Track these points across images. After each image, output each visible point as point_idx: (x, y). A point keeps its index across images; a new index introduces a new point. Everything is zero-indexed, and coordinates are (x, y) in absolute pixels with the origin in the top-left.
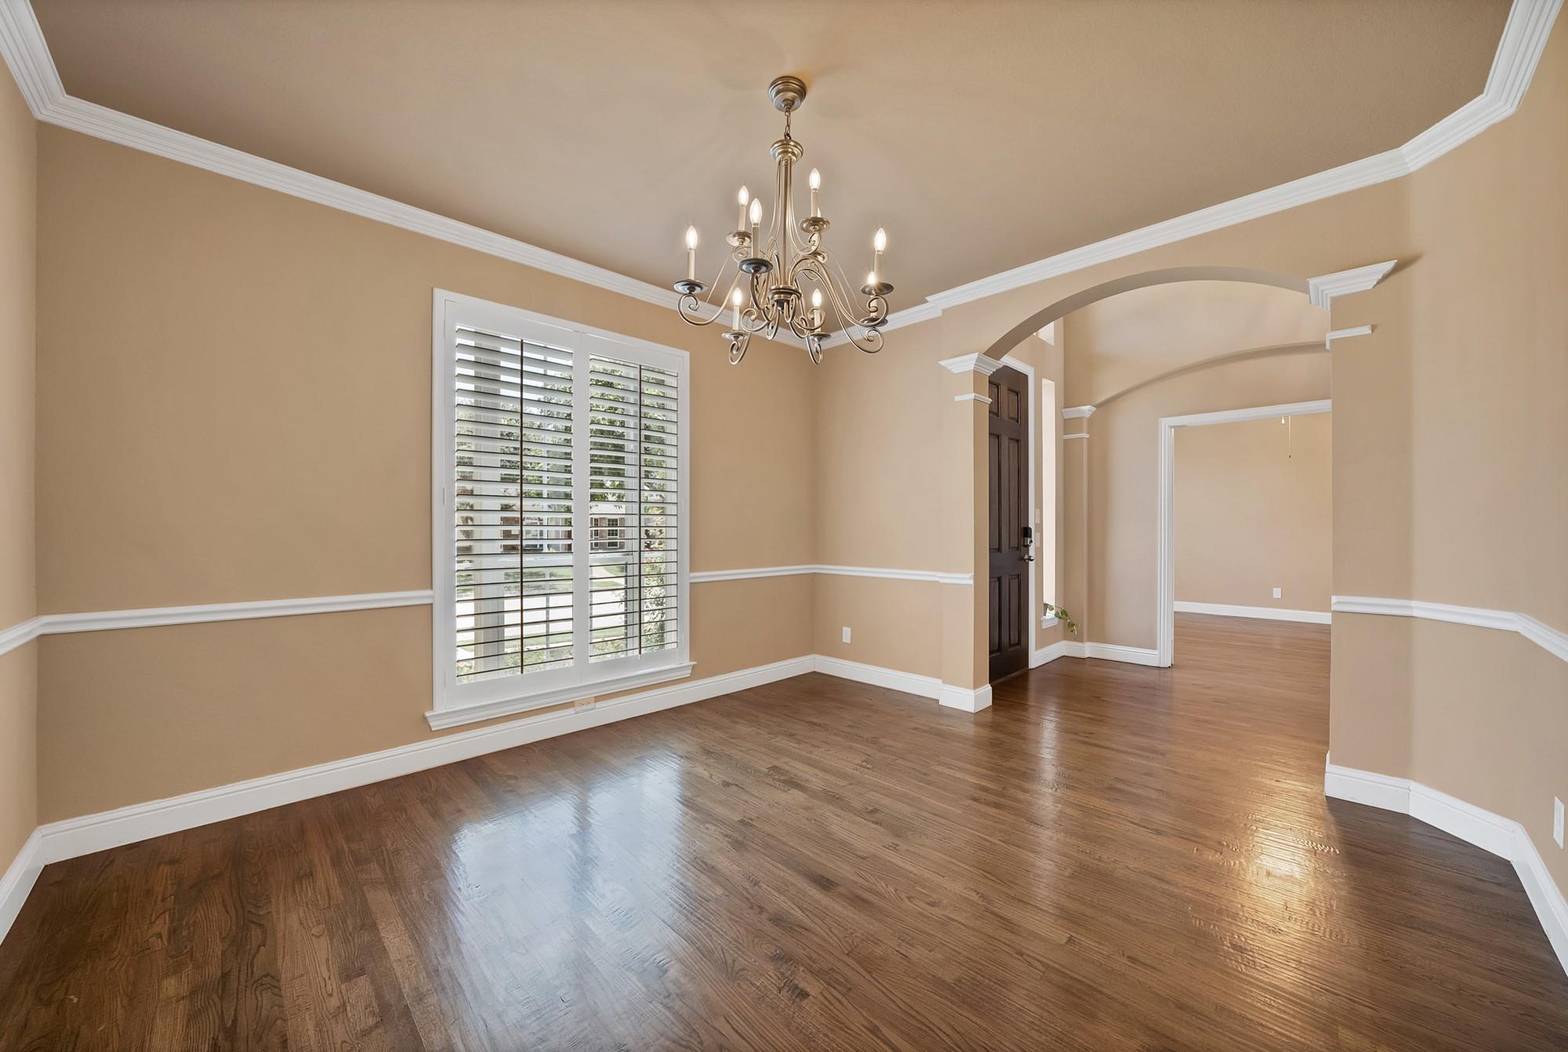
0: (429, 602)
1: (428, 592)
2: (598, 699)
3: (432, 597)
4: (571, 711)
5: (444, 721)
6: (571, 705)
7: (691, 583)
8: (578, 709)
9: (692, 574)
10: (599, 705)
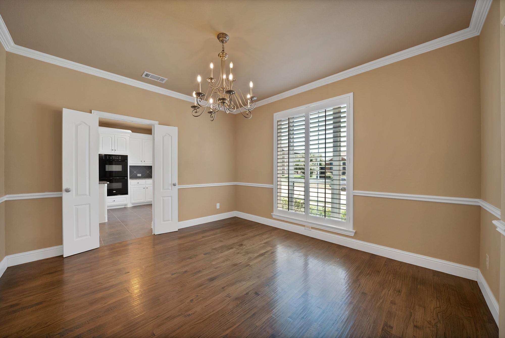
0: (273, 187)
1: (272, 185)
2: (312, 228)
3: (273, 186)
4: (303, 228)
5: (277, 217)
6: (304, 226)
7: (354, 195)
8: (306, 228)
9: (355, 191)
10: (313, 230)
